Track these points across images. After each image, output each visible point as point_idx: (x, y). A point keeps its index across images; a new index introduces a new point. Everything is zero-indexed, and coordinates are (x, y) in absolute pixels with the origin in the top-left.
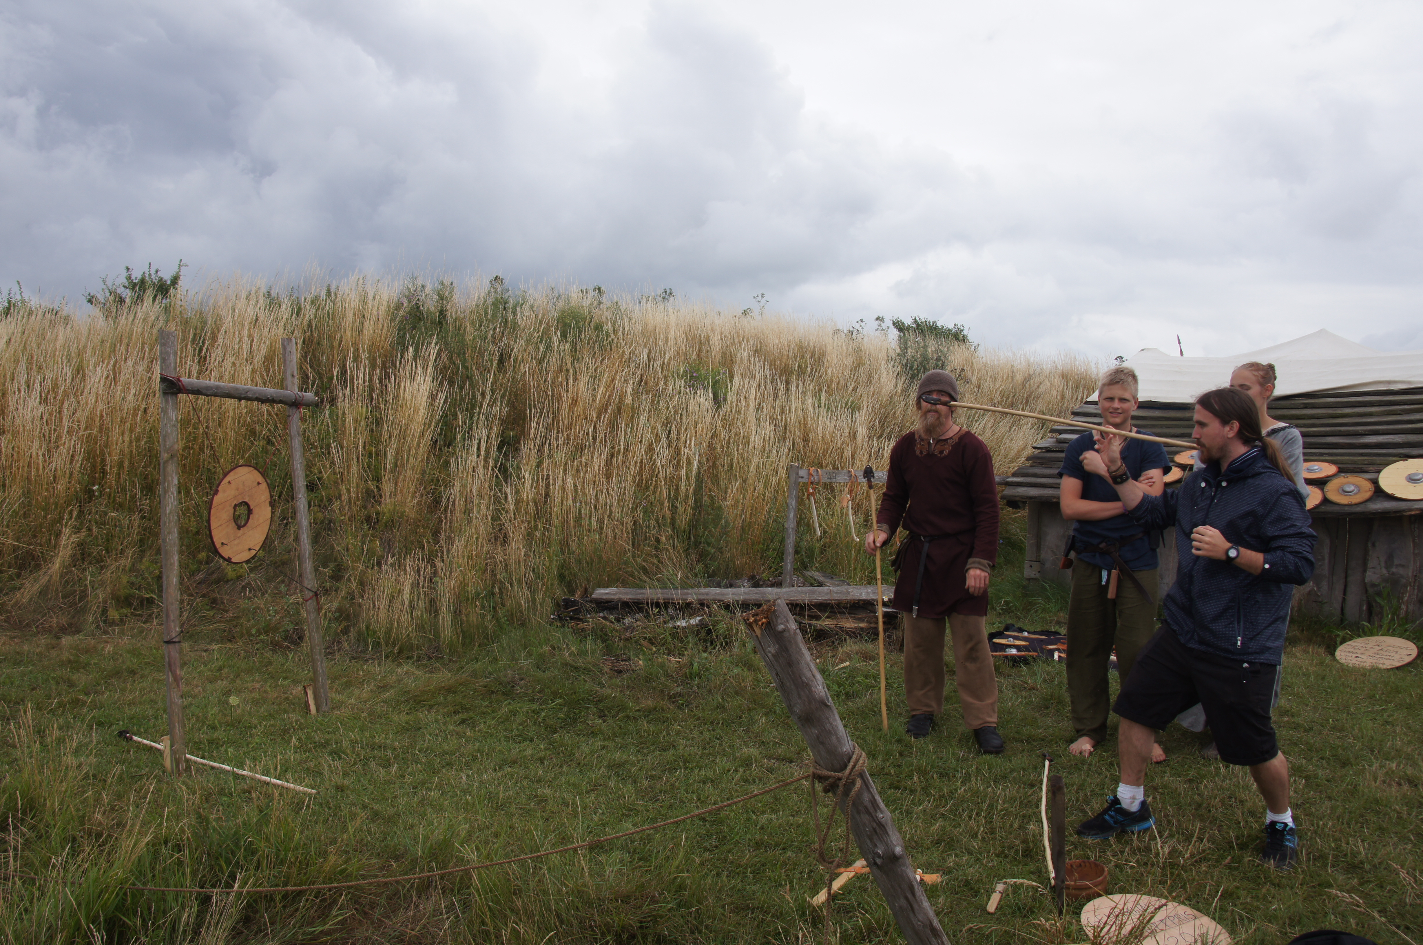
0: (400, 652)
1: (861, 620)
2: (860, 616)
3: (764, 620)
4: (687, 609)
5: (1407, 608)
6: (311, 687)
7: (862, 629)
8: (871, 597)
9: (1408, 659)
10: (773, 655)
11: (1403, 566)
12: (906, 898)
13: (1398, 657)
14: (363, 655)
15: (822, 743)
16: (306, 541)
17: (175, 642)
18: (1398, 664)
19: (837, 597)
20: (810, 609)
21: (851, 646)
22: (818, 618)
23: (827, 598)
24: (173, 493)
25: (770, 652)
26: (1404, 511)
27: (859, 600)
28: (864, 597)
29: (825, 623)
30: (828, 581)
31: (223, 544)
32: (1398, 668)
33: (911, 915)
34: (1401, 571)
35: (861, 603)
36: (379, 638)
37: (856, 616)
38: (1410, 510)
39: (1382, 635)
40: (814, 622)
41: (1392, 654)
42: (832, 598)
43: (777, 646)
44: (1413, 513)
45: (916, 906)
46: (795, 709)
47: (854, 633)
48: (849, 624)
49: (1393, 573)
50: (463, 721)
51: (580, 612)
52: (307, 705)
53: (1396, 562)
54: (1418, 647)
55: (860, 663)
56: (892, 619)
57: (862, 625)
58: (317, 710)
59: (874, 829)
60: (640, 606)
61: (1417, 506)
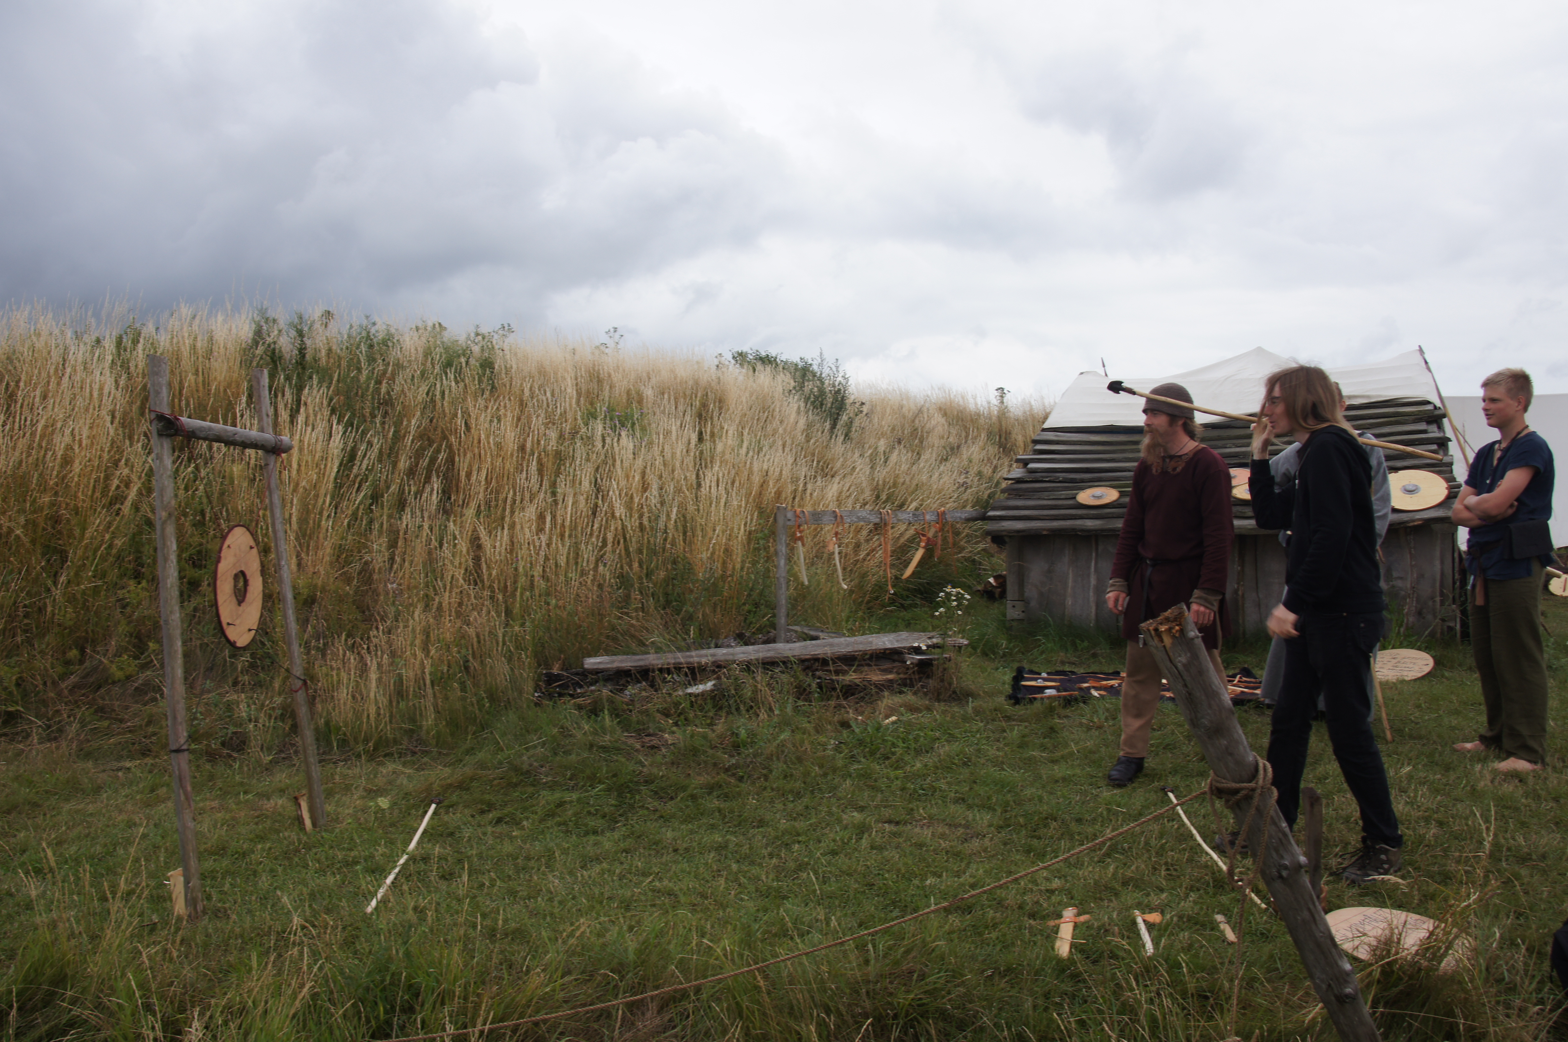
0: (376, 749)
1: (890, 671)
4: (695, 673)
5: (1408, 620)
6: (305, 798)
7: (891, 681)
8: (896, 645)
9: (1427, 669)
10: (1184, 665)
11: (1401, 578)
12: (1309, 910)
13: (1416, 668)
14: (328, 757)
16: (292, 619)
17: (184, 750)
18: (1420, 675)
19: (861, 647)
20: (834, 663)
21: (888, 700)
22: (845, 673)
23: (850, 649)
26: (1407, 522)
27: (886, 650)
28: (889, 645)
29: (852, 677)
30: (820, 635)
31: (229, 624)
32: (1419, 679)
33: (1314, 927)
34: (1399, 583)
35: (887, 652)
36: (345, 734)
37: (882, 667)
38: (1414, 521)
39: (1393, 648)
40: (841, 677)
41: (1410, 666)
43: (1189, 655)
44: (1416, 523)
45: (1316, 916)
46: (1202, 721)
48: (876, 677)
49: (1393, 586)
50: (499, 821)
51: (569, 686)
52: (300, 820)
53: (1395, 574)
54: (1433, 657)
55: (909, 717)
56: (924, 667)
57: (890, 677)
58: (314, 824)
59: (1280, 840)
60: (644, 674)
61: (1418, 516)
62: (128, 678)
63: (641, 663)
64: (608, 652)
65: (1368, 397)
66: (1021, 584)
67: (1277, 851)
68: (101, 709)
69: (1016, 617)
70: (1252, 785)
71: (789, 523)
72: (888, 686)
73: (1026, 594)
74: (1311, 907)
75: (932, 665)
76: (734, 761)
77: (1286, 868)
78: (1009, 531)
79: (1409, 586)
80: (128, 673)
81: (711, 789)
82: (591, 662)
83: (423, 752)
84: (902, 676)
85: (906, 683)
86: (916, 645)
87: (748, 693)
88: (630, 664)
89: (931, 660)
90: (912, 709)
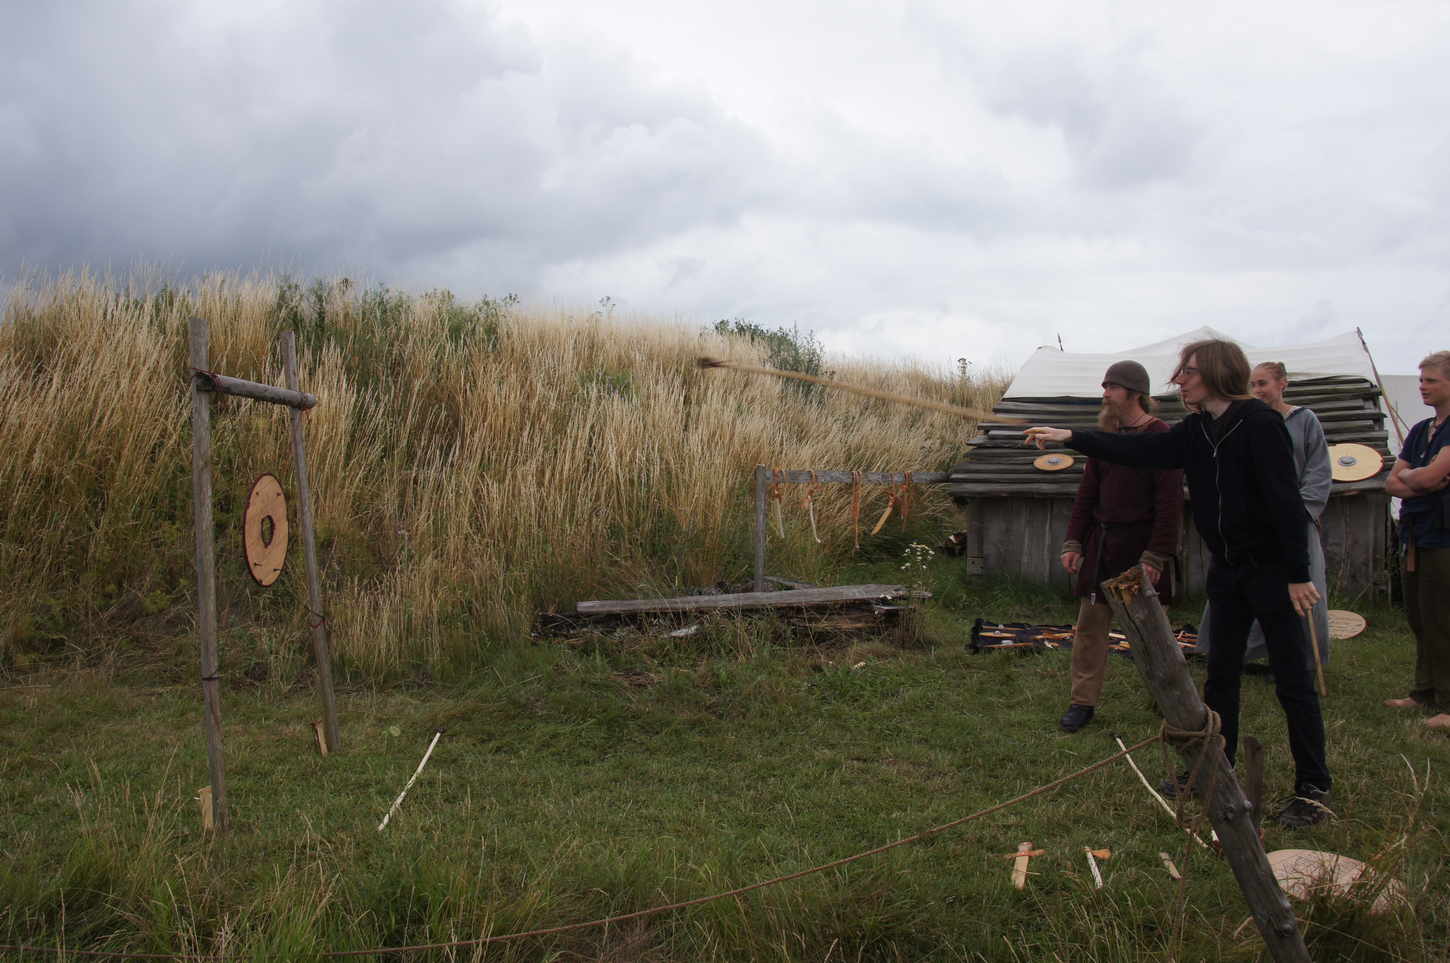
0: (386, 681)
1: (859, 620)
2: (854, 616)
3: (1136, 587)
4: (680, 618)
6: (322, 724)
7: (860, 629)
8: (865, 596)
9: (1360, 630)
10: (1141, 621)
11: (1337, 544)
12: (1252, 850)
13: (1350, 628)
14: (344, 688)
15: (1183, 704)
17: (215, 679)
18: (1353, 635)
19: (833, 597)
20: (808, 611)
21: (857, 647)
22: (817, 621)
23: (822, 599)
24: (208, 507)
25: (1138, 618)
26: (1344, 492)
27: (855, 600)
28: (858, 596)
29: (824, 625)
30: (796, 585)
31: (255, 564)
32: (1352, 638)
33: (1256, 866)
34: (1335, 549)
35: (857, 602)
36: (357, 667)
37: (851, 616)
38: (1350, 491)
40: (813, 625)
41: (1344, 626)
42: (828, 599)
43: (1146, 611)
44: (1351, 493)
46: (1158, 672)
47: (852, 633)
48: (846, 625)
50: (499, 749)
52: (316, 744)
53: (1330, 540)
54: (1365, 619)
55: (876, 662)
56: (891, 617)
57: (859, 625)
58: (329, 749)
59: (1227, 784)
60: (632, 618)
61: (1354, 487)
62: (161, 611)
63: (630, 608)
64: (599, 597)
65: (1308, 374)
66: (981, 542)
67: (1224, 795)
68: (136, 640)
69: (975, 572)
70: (1202, 733)
71: (767, 481)
72: (857, 633)
73: (985, 552)
74: (1255, 848)
75: (898, 615)
76: (714, 700)
77: (1232, 810)
78: (971, 493)
79: (1343, 552)
80: (161, 607)
81: (693, 725)
82: (584, 606)
83: (429, 685)
84: (870, 625)
85: (874, 631)
86: (882, 596)
87: (728, 637)
88: (619, 608)
89: (897, 610)
90: (880, 656)
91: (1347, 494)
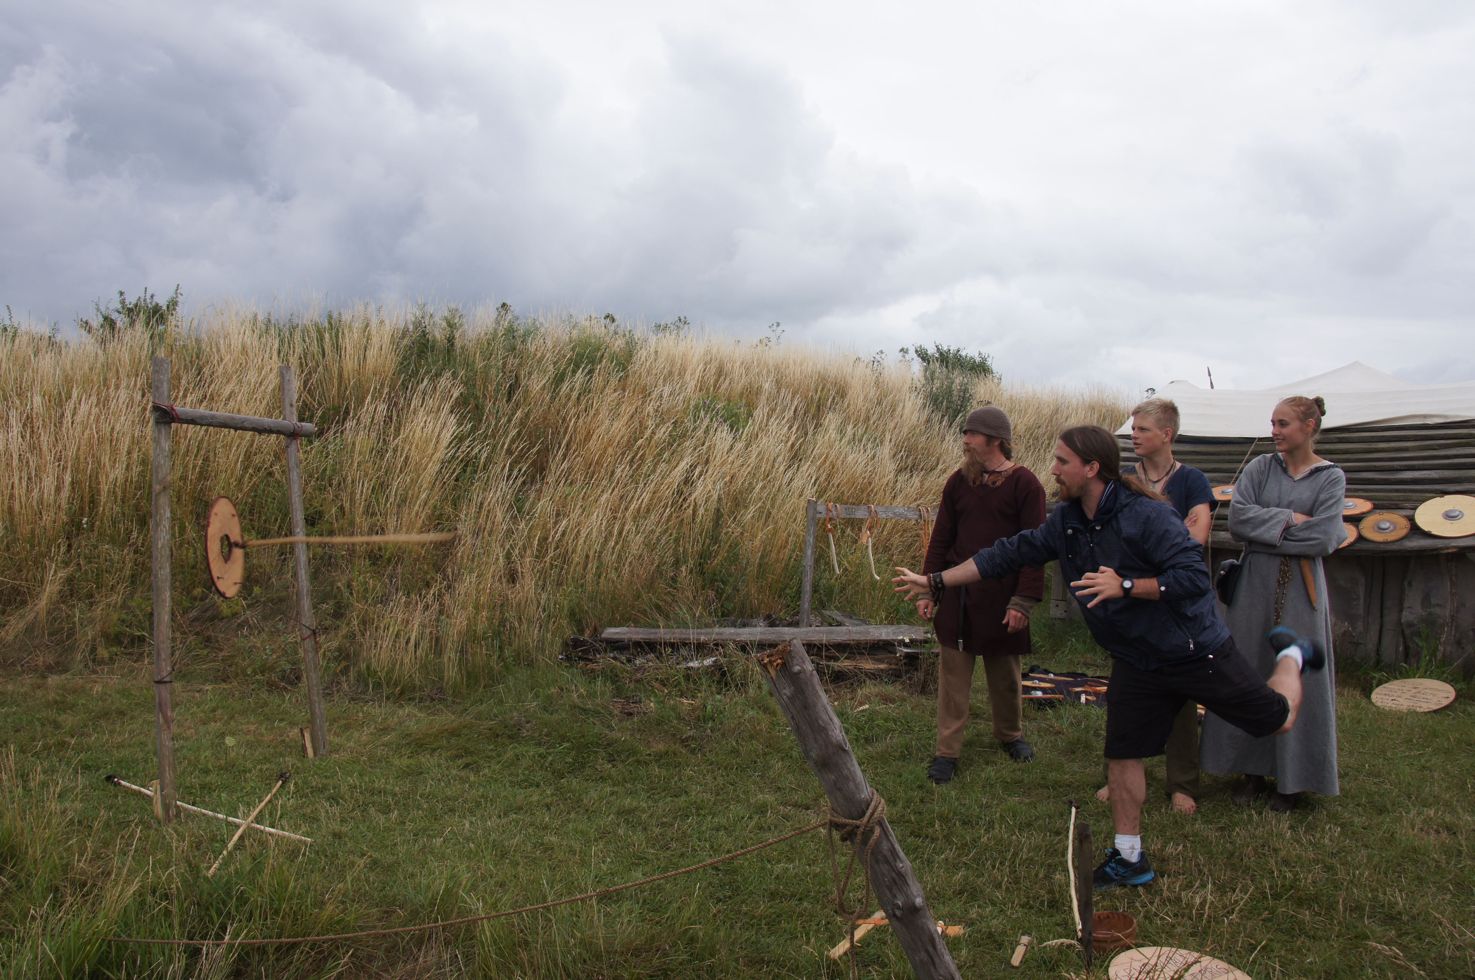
0: (402, 693)
1: (881, 661)
2: (880, 657)
3: (779, 661)
4: (701, 648)
5: (1445, 649)
6: (308, 730)
7: (882, 670)
8: (891, 637)
9: (1445, 702)
10: (789, 698)
11: (1440, 606)
12: (927, 952)
13: (1435, 700)
14: (363, 697)
15: (840, 790)
16: (304, 577)
17: (166, 682)
18: (1436, 707)
19: (856, 637)
20: (827, 650)
21: (870, 689)
22: (836, 659)
24: (165, 527)
25: (785, 694)
26: (1441, 549)
27: (879, 641)
28: (884, 637)
29: (844, 664)
30: (847, 621)
31: (218, 578)
32: (1435, 711)
33: (932, 969)
34: (1438, 611)
35: (881, 643)
36: (380, 679)
37: (876, 657)
38: (1448, 548)
39: (1419, 677)
40: (832, 663)
41: (1429, 697)
42: (852, 638)
43: (792, 688)
44: (1450, 551)
45: (936, 960)
46: (811, 753)
47: (873, 674)
48: (869, 665)
49: (1430, 614)
51: (590, 652)
52: (304, 748)
53: (1433, 601)
54: (1455, 690)
55: (881, 707)
56: (912, 660)
57: (882, 666)
59: (894, 879)
60: (651, 646)
61: (1454, 543)
63: (652, 636)
64: (637, 623)
67: (890, 890)
70: (858, 822)
71: (818, 516)
72: (873, 676)
75: (918, 658)
77: (899, 908)
79: (1447, 614)
82: (611, 632)
83: (440, 700)
84: (893, 667)
85: (895, 676)
86: (901, 638)
87: (738, 670)
88: (641, 636)
89: (917, 653)
90: (886, 699)
91: (1445, 551)
